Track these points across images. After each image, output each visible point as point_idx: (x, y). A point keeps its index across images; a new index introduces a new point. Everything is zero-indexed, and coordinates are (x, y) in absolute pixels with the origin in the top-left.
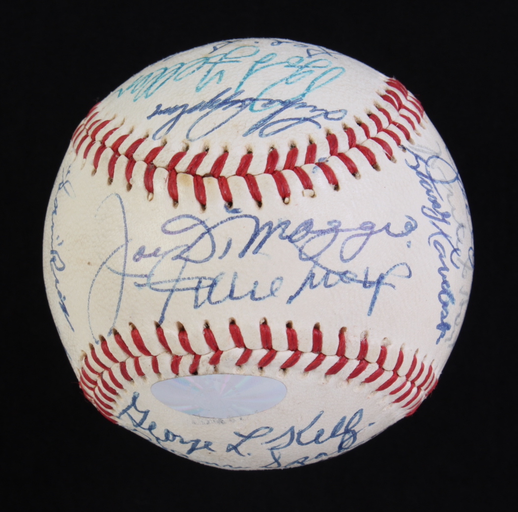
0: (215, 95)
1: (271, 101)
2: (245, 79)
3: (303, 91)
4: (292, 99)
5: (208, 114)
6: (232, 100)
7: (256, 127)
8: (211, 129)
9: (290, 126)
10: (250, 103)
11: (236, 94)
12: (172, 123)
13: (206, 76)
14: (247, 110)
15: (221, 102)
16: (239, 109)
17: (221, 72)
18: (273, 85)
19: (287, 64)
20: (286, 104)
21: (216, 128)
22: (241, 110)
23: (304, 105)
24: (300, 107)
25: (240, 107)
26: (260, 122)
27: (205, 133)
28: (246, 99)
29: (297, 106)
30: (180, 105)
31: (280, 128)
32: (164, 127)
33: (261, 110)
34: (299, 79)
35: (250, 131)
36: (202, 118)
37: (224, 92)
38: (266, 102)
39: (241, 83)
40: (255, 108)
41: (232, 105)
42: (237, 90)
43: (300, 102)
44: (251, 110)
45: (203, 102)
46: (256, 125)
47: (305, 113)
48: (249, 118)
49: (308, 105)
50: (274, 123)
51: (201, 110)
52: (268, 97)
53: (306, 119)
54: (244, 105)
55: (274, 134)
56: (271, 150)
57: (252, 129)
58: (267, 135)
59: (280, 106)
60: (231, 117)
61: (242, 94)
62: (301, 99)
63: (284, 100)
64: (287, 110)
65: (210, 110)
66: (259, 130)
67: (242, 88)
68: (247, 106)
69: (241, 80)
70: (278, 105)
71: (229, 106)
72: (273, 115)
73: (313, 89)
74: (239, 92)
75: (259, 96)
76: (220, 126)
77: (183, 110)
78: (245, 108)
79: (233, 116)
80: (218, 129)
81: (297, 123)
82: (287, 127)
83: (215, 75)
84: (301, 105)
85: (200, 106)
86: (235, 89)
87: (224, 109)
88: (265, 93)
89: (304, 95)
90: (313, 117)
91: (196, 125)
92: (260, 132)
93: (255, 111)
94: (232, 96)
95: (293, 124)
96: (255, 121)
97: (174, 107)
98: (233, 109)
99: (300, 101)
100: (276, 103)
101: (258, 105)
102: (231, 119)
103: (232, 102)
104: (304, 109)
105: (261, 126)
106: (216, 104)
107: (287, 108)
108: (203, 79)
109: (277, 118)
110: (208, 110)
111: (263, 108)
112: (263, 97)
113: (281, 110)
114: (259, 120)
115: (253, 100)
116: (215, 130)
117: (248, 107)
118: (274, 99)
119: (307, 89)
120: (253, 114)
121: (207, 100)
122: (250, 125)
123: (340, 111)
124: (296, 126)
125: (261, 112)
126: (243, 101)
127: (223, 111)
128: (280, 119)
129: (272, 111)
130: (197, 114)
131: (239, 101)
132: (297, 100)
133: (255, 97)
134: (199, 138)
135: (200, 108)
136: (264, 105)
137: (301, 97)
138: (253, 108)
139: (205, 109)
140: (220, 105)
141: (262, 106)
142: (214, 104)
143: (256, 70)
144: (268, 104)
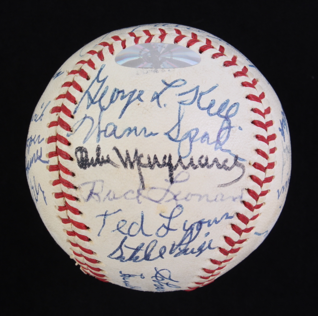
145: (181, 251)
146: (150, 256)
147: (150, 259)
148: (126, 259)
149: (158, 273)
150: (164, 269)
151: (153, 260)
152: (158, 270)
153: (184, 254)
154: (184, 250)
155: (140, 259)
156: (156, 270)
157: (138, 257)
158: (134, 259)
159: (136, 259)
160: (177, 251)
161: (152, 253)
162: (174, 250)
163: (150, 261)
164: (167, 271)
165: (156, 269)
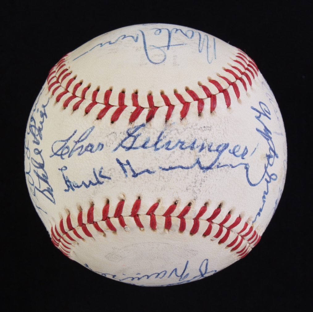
145: (39, 134)
146: (40, 163)
147: (42, 163)
148: (49, 187)
149: (55, 154)
150: (52, 148)
151: (43, 160)
152: (53, 154)
153: (42, 130)
154: (39, 131)
155: (44, 173)
156: (53, 156)
157: (43, 175)
158: (46, 178)
159: (45, 176)
160: (38, 138)
161: (38, 162)
162: (37, 141)
163: (45, 162)
164: (54, 145)
165: (51, 155)
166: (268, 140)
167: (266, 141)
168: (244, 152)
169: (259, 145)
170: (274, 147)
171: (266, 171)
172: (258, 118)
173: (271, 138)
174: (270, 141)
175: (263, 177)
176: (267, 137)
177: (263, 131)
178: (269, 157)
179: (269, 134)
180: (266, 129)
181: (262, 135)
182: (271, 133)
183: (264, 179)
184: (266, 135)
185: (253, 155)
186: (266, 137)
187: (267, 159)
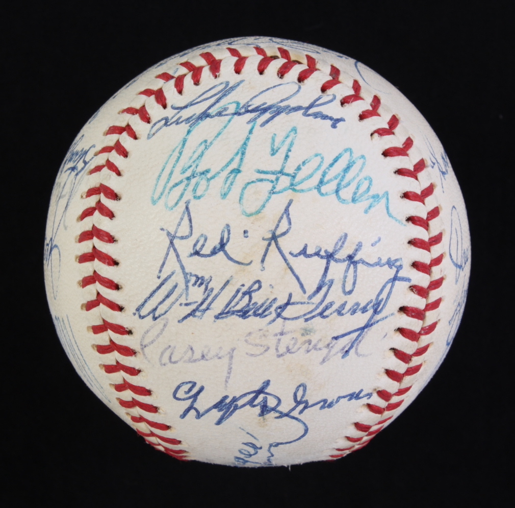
0: (275, 119)
1: (220, 114)
2: (248, 139)
3: (190, 137)
4: (200, 123)
5: (282, 101)
6: (258, 113)
7: (232, 88)
8: (277, 87)
9: (200, 97)
10: (240, 110)
11: (255, 119)
12: (317, 103)
13: (289, 150)
14: (242, 103)
15: (269, 111)
16: (250, 103)
17: (274, 152)
18: (219, 134)
19: (209, 176)
20: (205, 115)
21: (271, 88)
22: (248, 102)
23: (188, 120)
24: (191, 117)
25: (249, 106)
26: (229, 93)
27: (281, 86)
28: (244, 113)
29: (194, 117)
30: (311, 118)
31: (210, 91)
32: (326, 102)
33: (229, 104)
34: (194, 152)
35: (238, 84)
36: (287, 99)
37: (267, 122)
38: (224, 113)
39: (251, 132)
40: (234, 105)
41: (257, 107)
42: (255, 124)
43: (191, 122)
44: (238, 104)
45: (287, 113)
46: (233, 90)
47: (185, 114)
48: (241, 96)
49: (184, 123)
50: (215, 95)
51: (289, 106)
52: (222, 118)
53: (186, 107)
54: (245, 108)
55: (215, 86)
56: (217, 74)
57: (237, 86)
58: (222, 83)
59: (210, 111)
60: (257, 95)
61: (249, 120)
62: (190, 126)
63: (208, 118)
64: (203, 110)
65: (280, 104)
66: (230, 86)
67: (250, 126)
68: (243, 107)
69: (251, 136)
70: (213, 112)
71: (260, 106)
72: (217, 101)
73: (179, 144)
74: (252, 122)
75: (232, 118)
76: (268, 89)
77: (308, 111)
78: (244, 105)
79: (255, 97)
80: (269, 87)
81: (194, 101)
82: (203, 94)
83: (279, 149)
84: (191, 120)
85: (290, 110)
86: (256, 124)
87: (265, 104)
88: (226, 122)
89: (189, 132)
90: (179, 112)
91: (292, 94)
92: (228, 85)
93: (234, 102)
94: (259, 116)
95: (197, 99)
96: (233, 93)
97: (316, 117)
98: (256, 103)
99: (191, 124)
100: (214, 114)
101: (232, 109)
102: (258, 94)
103: (258, 111)
104: (187, 117)
105: (228, 90)
106: (273, 109)
107: (203, 112)
108: (291, 144)
109: (213, 100)
110: (282, 104)
111: (227, 106)
112: (228, 118)
113: (209, 108)
114: (230, 95)
115: (237, 113)
116: (272, 86)
117: (241, 106)
118: (216, 117)
119: (186, 141)
120: (236, 99)
121: (283, 115)
122: (239, 89)
123: (154, 134)
124: (194, 98)
125: (229, 102)
126: (248, 111)
127: (266, 101)
128: (210, 99)
129: (218, 105)
130: (293, 103)
131: (251, 111)
132: (194, 124)
133: (235, 116)
134: (288, 83)
135: (289, 108)
136: (226, 109)
137: (191, 129)
138: (237, 105)
139: (284, 106)
140: (269, 108)
141: (228, 108)
142: (275, 109)
143: (237, 153)
144: (222, 112)
166: (236, 408)
167: (237, 411)
168: (251, 447)
169: (242, 428)
170: (249, 393)
171: (287, 415)
172: (199, 415)
173: (235, 399)
174: (240, 403)
175: (296, 419)
176: (232, 408)
177: (221, 413)
178: (265, 409)
179: (228, 401)
180: (218, 406)
181: (227, 418)
182: (226, 397)
183: (300, 417)
184: (229, 408)
185: (256, 437)
186: (232, 411)
187: (267, 413)
